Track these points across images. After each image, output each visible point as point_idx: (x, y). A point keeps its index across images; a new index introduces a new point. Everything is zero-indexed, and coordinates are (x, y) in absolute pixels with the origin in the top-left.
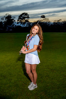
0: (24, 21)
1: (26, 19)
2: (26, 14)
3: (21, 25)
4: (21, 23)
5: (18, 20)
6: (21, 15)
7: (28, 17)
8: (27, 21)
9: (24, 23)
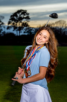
0: (19, 24)
1: (24, 21)
2: (24, 12)
3: (15, 32)
4: (15, 28)
5: (9, 23)
6: (15, 14)
7: (28, 18)
8: (25, 25)
9: (20, 29)
